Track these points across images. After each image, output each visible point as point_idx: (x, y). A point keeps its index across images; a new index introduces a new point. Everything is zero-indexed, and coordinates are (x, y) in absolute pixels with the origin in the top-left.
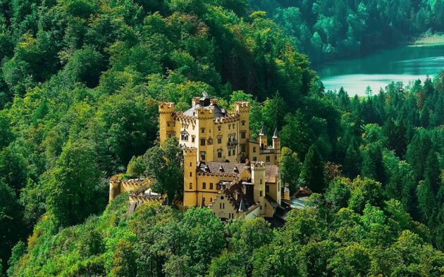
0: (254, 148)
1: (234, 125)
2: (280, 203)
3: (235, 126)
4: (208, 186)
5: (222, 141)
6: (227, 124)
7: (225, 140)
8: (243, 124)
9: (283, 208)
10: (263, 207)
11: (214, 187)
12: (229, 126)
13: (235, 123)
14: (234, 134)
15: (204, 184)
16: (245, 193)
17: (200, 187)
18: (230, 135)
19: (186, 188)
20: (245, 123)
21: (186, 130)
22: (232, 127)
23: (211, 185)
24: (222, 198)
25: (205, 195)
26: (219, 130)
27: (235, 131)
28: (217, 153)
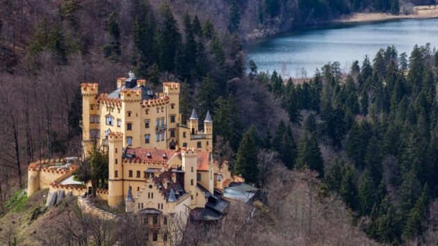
0: (184, 133)
1: (162, 108)
2: (212, 193)
3: (164, 110)
4: (135, 174)
5: (150, 125)
6: (155, 108)
7: (153, 125)
8: (173, 108)
9: (216, 198)
10: (194, 197)
11: (142, 175)
12: (158, 109)
13: (165, 106)
14: (163, 119)
15: (131, 172)
16: (175, 181)
17: (127, 176)
18: (158, 120)
19: (111, 175)
20: (175, 107)
21: (111, 113)
22: (160, 110)
23: (139, 173)
24: (151, 187)
25: (132, 184)
26: (147, 114)
27: (163, 114)
28: (144, 139)
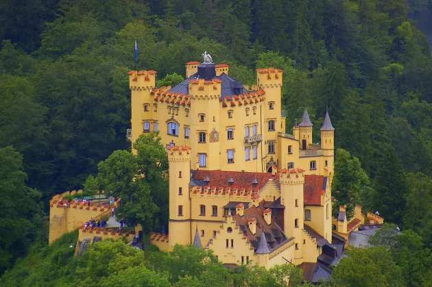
0: (289, 148)
1: (254, 108)
2: (330, 240)
3: (258, 111)
4: (209, 211)
5: (235, 135)
6: (243, 107)
7: (240, 134)
8: (271, 107)
9: (335, 248)
10: (299, 246)
11: (220, 211)
12: (247, 109)
13: (258, 105)
14: (255, 125)
15: (203, 207)
16: (269, 222)
17: (196, 214)
18: (248, 126)
19: (173, 214)
20: (274, 106)
21: (175, 117)
22: (251, 112)
23: (215, 208)
24: (230, 230)
25: (201, 226)
26: (230, 117)
27: (256, 119)
